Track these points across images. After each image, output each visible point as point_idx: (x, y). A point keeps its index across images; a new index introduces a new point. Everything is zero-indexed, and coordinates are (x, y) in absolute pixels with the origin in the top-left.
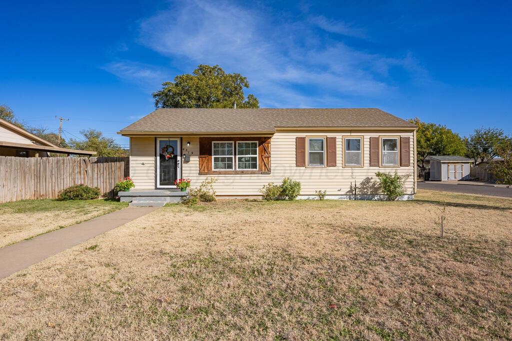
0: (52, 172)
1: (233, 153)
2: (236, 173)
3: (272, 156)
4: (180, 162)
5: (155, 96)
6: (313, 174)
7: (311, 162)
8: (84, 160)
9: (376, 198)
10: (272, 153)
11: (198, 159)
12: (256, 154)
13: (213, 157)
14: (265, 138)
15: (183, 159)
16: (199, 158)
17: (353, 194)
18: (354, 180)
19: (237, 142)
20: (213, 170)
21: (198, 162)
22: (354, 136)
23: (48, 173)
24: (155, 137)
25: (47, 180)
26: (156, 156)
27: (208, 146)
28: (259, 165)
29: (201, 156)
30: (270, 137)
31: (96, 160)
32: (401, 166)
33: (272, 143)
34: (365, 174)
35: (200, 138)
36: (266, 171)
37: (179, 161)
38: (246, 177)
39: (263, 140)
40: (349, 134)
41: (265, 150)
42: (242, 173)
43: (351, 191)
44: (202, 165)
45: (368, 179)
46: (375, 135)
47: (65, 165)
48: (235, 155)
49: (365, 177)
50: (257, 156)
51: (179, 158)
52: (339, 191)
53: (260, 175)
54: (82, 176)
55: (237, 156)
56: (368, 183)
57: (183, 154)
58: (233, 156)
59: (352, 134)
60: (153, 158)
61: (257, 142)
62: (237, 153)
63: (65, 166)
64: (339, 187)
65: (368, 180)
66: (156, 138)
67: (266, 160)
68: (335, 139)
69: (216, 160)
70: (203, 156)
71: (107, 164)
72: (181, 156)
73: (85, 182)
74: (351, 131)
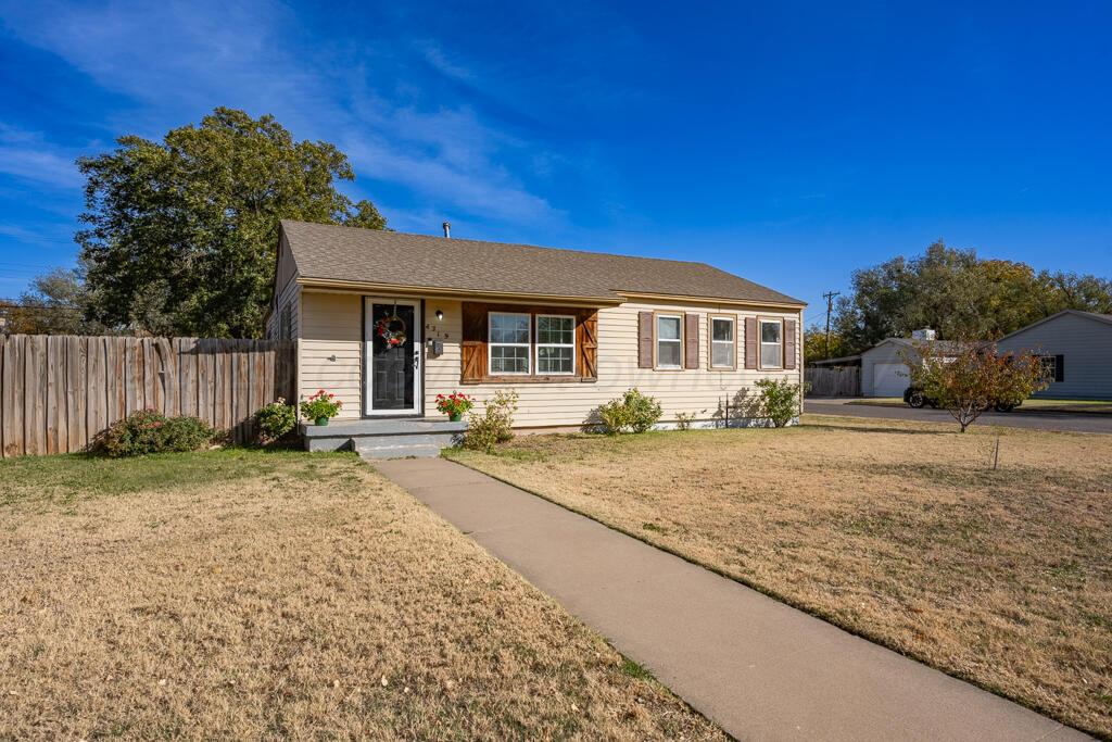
0: (45, 377)
1: (530, 340)
2: (535, 380)
3: (600, 346)
4: (419, 356)
5: (87, 167)
6: (678, 383)
7: (662, 360)
8: (156, 346)
9: (752, 423)
10: (599, 340)
11: (459, 350)
12: (571, 343)
13: (490, 345)
14: (588, 310)
15: (426, 350)
16: (462, 347)
17: (723, 419)
18: (724, 393)
19: (537, 316)
20: (491, 373)
21: (459, 357)
22: (724, 315)
23: (33, 382)
24: (361, 296)
25: (29, 401)
26: (363, 339)
27: (481, 321)
28: (577, 364)
29: (465, 343)
30: (597, 310)
31: (193, 346)
32: (784, 368)
33: (599, 321)
34: (739, 382)
35: (463, 303)
36: (590, 376)
37: (417, 353)
38: (551, 390)
39: (584, 314)
40: (717, 311)
41: (588, 335)
42: (547, 380)
43: (719, 413)
44: (468, 363)
45: (743, 390)
46: (752, 314)
47: (92, 357)
48: (533, 342)
49: (740, 388)
50: (573, 346)
51: (417, 346)
52: (703, 412)
53: (578, 384)
54: (149, 388)
55: (537, 346)
56: (743, 396)
57: (427, 337)
58: (529, 345)
59: (722, 311)
60: (356, 346)
61: (574, 317)
62: (537, 340)
63: (91, 362)
64: (704, 406)
65: (743, 392)
66: (363, 297)
67: (589, 355)
68: (697, 318)
69: (496, 351)
70: (471, 343)
71: (228, 356)
72: (422, 341)
73: (156, 404)
74: (719, 306)
